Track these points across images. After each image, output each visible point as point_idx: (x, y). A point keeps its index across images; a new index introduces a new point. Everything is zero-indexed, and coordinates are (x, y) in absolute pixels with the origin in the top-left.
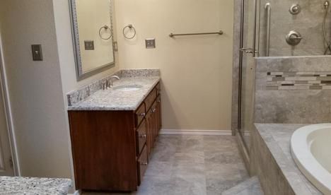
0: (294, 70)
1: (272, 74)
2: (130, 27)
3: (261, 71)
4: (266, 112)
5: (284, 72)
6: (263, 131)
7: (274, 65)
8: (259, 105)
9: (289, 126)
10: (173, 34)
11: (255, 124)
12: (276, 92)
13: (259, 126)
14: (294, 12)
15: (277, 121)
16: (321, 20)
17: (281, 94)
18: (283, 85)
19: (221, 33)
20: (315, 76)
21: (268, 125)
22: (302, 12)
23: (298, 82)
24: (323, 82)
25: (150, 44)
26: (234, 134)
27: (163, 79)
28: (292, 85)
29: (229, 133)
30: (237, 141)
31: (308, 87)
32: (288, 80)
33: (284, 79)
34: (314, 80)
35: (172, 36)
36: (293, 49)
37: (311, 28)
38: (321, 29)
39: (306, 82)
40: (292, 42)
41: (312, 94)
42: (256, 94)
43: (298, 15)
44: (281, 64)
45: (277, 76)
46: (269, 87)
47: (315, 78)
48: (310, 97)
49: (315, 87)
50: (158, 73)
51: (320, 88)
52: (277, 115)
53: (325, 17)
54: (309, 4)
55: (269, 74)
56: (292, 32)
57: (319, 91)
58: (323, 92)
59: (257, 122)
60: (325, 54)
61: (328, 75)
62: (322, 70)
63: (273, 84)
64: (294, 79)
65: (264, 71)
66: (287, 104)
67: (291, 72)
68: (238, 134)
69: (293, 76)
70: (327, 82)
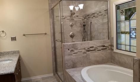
0: (77, 48)
1: (70, 49)
2: (3, 32)
3: (66, 49)
4: (69, 64)
5: (74, 48)
6: (70, 73)
7: (70, 46)
8: (67, 62)
9: (78, 69)
10: (25, 34)
11: (66, 70)
12: (72, 56)
13: (67, 70)
14: (72, 26)
15: (73, 67)
16: (80, 28)
17: (73, 57)
18: (74, 53)
19: (46, 34)
20: (84, 49)
21: (70, 69)
22: (74, 26)
23: (78, 52)
24: (86, 51)
25: (13, 39)
26: (54, 75)
27: (21, 55)
28: (77, 53)
29: (52, 75)
30: (56, 78)
31: (82, 53)
32: (76, 51)
33: (74, 51)
34: (84, 51)
35: (24, 35)
36: (72, 39)
37: (77, 31)
38: (80, 32)
39: (81, 51)
40: (72, 36)
41: (84, 56)
42: (65, 58)
43: (73, 27)
44: (72, 46)
45: (71, 50)
46: (69, 55)
47: (84, 50)
48: (83, 57)
49: (85, 53)
50: (18, 52)
51: (86, 53)
52: (73, 65)
53: (81, 27)
54: (76, 23)
55: (69, 50)
56: (71, 33)
57: (86, 54)
58: (87, 55)
59: (66, 69)
60: (83, 41)
61: (88, 48)
62: (86, 47)
63: (71, 53)
64: (77, 51)
65: (67, 49)
66: (76, 60)
67: (76, 48)
68: (56, 74)
69: (77, 50)
70: (88, 51)
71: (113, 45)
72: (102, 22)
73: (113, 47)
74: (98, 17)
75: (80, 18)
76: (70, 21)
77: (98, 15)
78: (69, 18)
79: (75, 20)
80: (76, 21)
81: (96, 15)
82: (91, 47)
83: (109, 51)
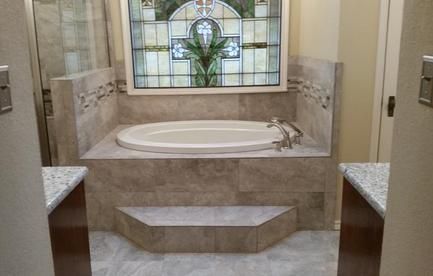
3: (75, 94)
5: (84, 92)
7: (80, 85)
18: (85, 107)
24: (96, 98)
32: (87, 101)
39: (92, 101)
45: (82, 97)
46: (81, 112)
48: (95, 115)
51: (97, 104)
55: (79, 96)
63: (82, 108)
69: (88, 96)
70: (99, 98)
71: (126, 81)
73: (126, 84)
82: (101, 87)
83: (115, 97)
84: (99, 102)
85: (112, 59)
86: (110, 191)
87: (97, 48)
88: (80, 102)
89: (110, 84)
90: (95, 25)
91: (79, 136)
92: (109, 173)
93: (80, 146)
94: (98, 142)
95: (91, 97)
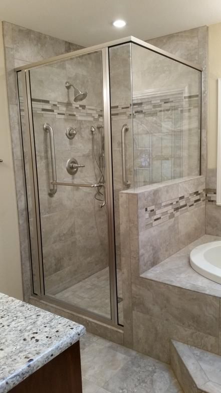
0: (161, 202)
1: (148, 209)
3: (141, 208)
4: (146, 257)
5: (155, 205)
7: (149, 199)
14: (70, 136)
15: (153, 264)
17: (154, 231)
18: (155, 220)
20: (171, 204)
22: (76, 137)
23: (162, 214)
24: (173, 210)
28: (160, 218)
31: (168, 218)
32: (158, 213)
33: (155, 213)
34: (170, 210)
36: (73, 178)
39: (167, 212)
41: (171, 224)
43: (74, 140)
44: (153, 196)
45: (151, 211)
46: (147, 226)
47: (171, 207)
48: (170, 227)
49: (171, 216)
52: (153, 257)
54: (81, 128)
57: (173, 219)
61: (176, 203)
62: (174, 198)
63: (149, 221)
64: (161, 211)
65: (143, 208)
66: (158, 240)
67: (159, 204)
69: (160, 208)
70: (177, 209)
71: (215, 190)
72: (171, 129)
73: (215, 193)
74: (159, 114)
75: (90, 115)
76: (66, 120)
77: (160, 109)
78: (63, 109)
79: (79, 118)
80: (81, 122)
81: (145, 108)
82: (182, 198)
83: (203, 206)
84: (177, 214)
85: (203, 167)
86: (167, 320)
87: (190, 156)
88: (147, 215)
89: (197, 193)
90: (190, 134)
91: (142, 251)
92: (168, 300)
93: (141, 263)
94: (170, 255)
95: (165, 210)
